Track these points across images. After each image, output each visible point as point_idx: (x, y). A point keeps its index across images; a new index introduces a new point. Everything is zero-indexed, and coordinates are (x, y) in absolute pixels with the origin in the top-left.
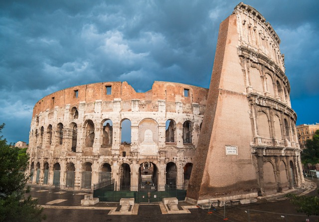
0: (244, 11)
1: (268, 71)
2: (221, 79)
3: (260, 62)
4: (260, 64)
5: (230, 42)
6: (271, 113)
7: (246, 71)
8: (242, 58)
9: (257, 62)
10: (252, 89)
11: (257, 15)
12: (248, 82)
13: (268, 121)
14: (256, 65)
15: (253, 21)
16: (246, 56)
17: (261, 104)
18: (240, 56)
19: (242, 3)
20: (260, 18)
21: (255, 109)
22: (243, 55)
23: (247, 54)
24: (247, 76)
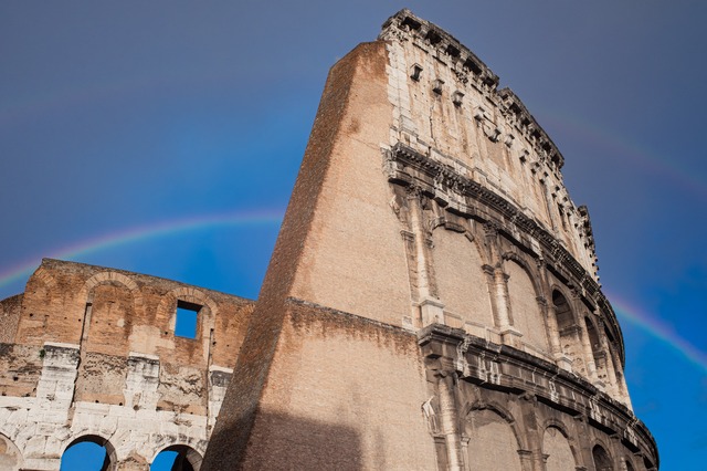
0: (415, 37)
1: (514, 249)
2: (304, 260)
3: (478, 213)
4: (478, 219)
5: (355, 128)
6: (530, 420)
7: (419, 240)
8: (401, 190)
9: (464, 210)
10: (439, 312)
11: (464, 56)
12: (423, 281)
13: (521, 452)
14: (461, 221)
15: (450, 73)
16: (418, 183)
17: (481, 376)
18: (392, 181)
19: (408, 13)
20: (477, 71)
21: (453, 394)
22: (405, 178)
23: (422, 176)
24: (421, 258)
